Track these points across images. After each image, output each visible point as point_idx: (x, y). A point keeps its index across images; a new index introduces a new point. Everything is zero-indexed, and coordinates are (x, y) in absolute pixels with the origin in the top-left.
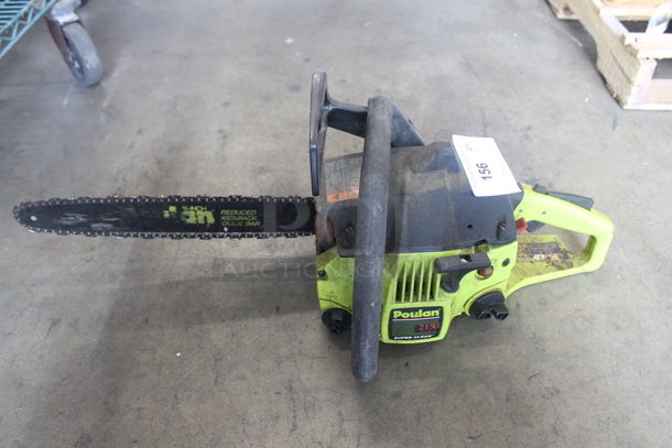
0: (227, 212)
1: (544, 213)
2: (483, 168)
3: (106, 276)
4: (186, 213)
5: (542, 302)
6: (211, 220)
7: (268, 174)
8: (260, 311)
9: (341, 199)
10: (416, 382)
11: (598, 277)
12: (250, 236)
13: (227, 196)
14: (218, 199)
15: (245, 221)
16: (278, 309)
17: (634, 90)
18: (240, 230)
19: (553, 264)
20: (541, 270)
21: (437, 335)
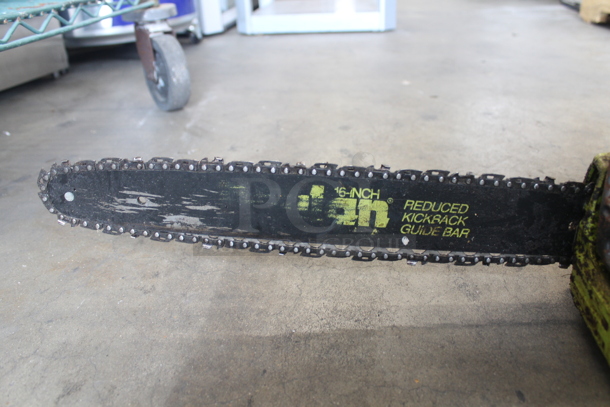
0: (415, 205)
3: (175, 317)
6: (383, 220)
12: (444, 260)
13: (423, 169)
15: (444, 226)
18: (430, 245)
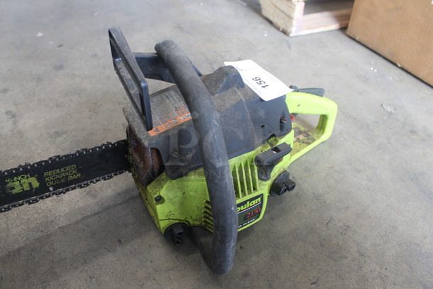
0: (49, 173)
1: (299, 105)
2: (259, 81)
4: (10, 185)
5: (307, 170)
6: (36, 184)
7: (64, 136)
8: (105, 248)
9: (162, 131)
10: (254, 258)
11: (331, 143)
12: (73, 189)
13: (47, 159)
14: (39, 163)
15: (67, 176)
16: (120, 241)
17: (294, 23)
18: (64, 185)
19: (303, 142)
20: (298, 148)
21: (258, 217)
